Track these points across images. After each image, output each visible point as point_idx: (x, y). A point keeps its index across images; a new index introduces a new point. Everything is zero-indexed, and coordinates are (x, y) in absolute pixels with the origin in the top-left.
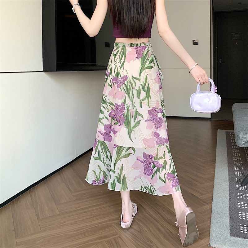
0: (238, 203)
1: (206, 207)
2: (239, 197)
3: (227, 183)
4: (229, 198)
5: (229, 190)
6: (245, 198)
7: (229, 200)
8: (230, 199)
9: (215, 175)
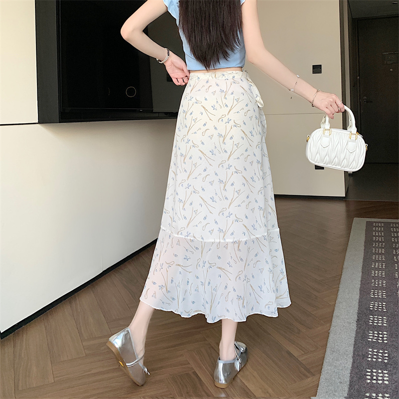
0: (368, 374)
1: (309, 380)
2: (370, 359)
3: (354, 326)
4: (352, 360)
5: (353, 343)
6: (380, 360)
7: (351, 366)
8: (354, 362)
9: (336, 308)
